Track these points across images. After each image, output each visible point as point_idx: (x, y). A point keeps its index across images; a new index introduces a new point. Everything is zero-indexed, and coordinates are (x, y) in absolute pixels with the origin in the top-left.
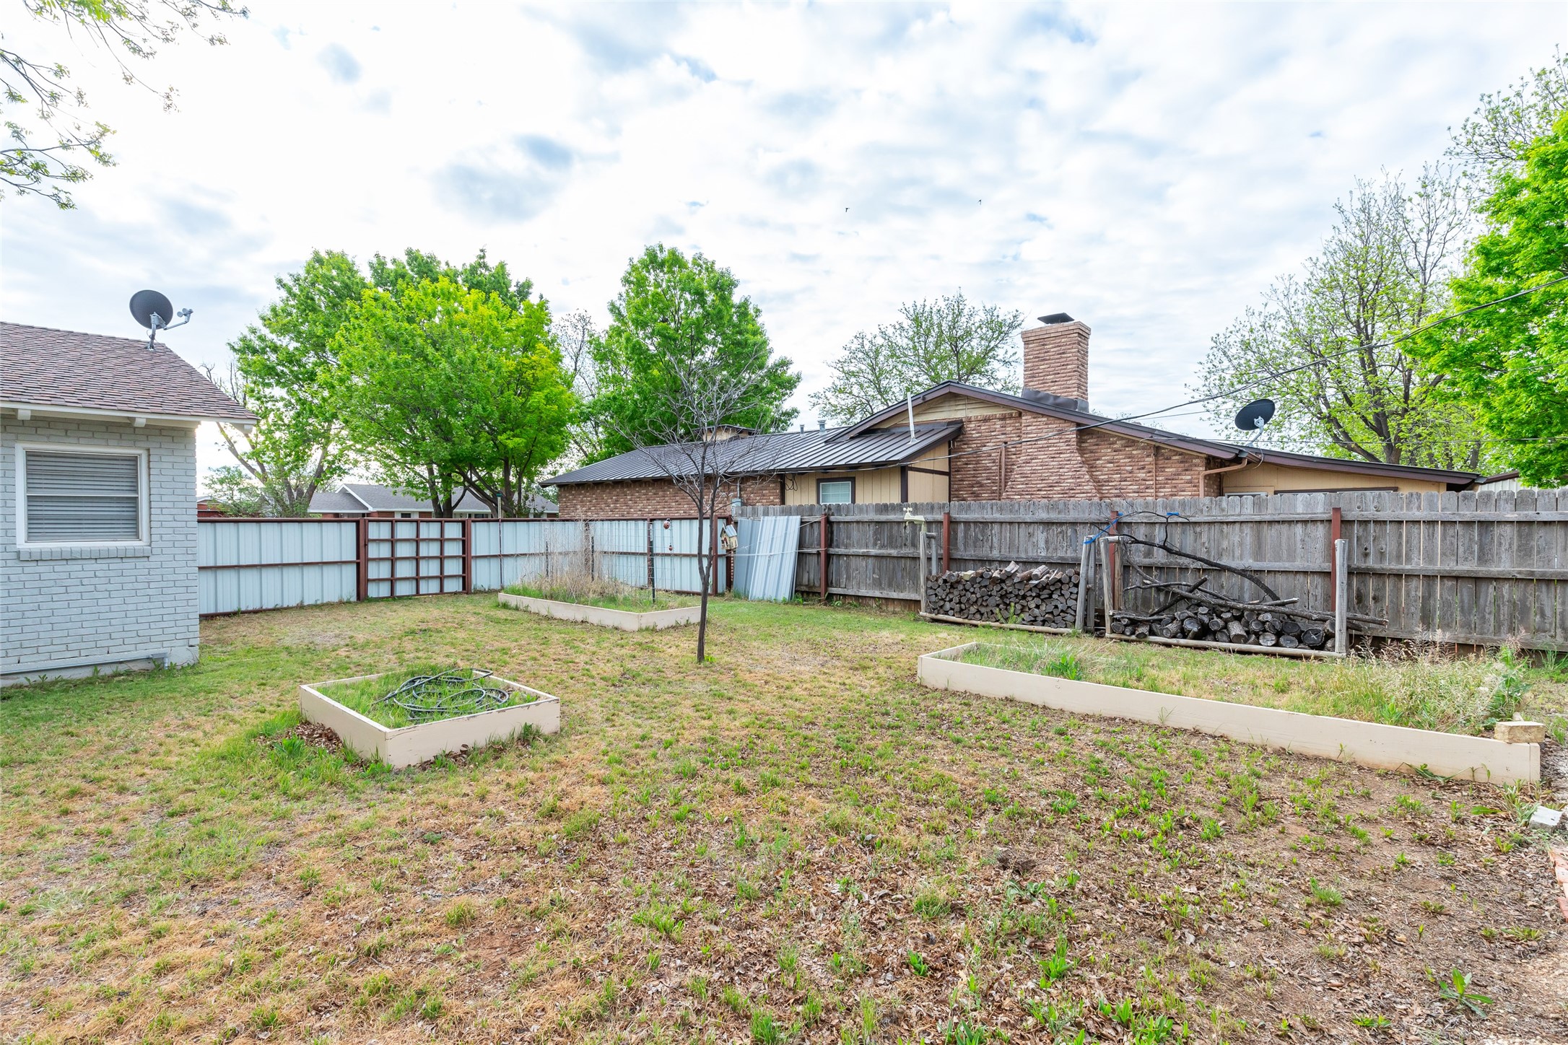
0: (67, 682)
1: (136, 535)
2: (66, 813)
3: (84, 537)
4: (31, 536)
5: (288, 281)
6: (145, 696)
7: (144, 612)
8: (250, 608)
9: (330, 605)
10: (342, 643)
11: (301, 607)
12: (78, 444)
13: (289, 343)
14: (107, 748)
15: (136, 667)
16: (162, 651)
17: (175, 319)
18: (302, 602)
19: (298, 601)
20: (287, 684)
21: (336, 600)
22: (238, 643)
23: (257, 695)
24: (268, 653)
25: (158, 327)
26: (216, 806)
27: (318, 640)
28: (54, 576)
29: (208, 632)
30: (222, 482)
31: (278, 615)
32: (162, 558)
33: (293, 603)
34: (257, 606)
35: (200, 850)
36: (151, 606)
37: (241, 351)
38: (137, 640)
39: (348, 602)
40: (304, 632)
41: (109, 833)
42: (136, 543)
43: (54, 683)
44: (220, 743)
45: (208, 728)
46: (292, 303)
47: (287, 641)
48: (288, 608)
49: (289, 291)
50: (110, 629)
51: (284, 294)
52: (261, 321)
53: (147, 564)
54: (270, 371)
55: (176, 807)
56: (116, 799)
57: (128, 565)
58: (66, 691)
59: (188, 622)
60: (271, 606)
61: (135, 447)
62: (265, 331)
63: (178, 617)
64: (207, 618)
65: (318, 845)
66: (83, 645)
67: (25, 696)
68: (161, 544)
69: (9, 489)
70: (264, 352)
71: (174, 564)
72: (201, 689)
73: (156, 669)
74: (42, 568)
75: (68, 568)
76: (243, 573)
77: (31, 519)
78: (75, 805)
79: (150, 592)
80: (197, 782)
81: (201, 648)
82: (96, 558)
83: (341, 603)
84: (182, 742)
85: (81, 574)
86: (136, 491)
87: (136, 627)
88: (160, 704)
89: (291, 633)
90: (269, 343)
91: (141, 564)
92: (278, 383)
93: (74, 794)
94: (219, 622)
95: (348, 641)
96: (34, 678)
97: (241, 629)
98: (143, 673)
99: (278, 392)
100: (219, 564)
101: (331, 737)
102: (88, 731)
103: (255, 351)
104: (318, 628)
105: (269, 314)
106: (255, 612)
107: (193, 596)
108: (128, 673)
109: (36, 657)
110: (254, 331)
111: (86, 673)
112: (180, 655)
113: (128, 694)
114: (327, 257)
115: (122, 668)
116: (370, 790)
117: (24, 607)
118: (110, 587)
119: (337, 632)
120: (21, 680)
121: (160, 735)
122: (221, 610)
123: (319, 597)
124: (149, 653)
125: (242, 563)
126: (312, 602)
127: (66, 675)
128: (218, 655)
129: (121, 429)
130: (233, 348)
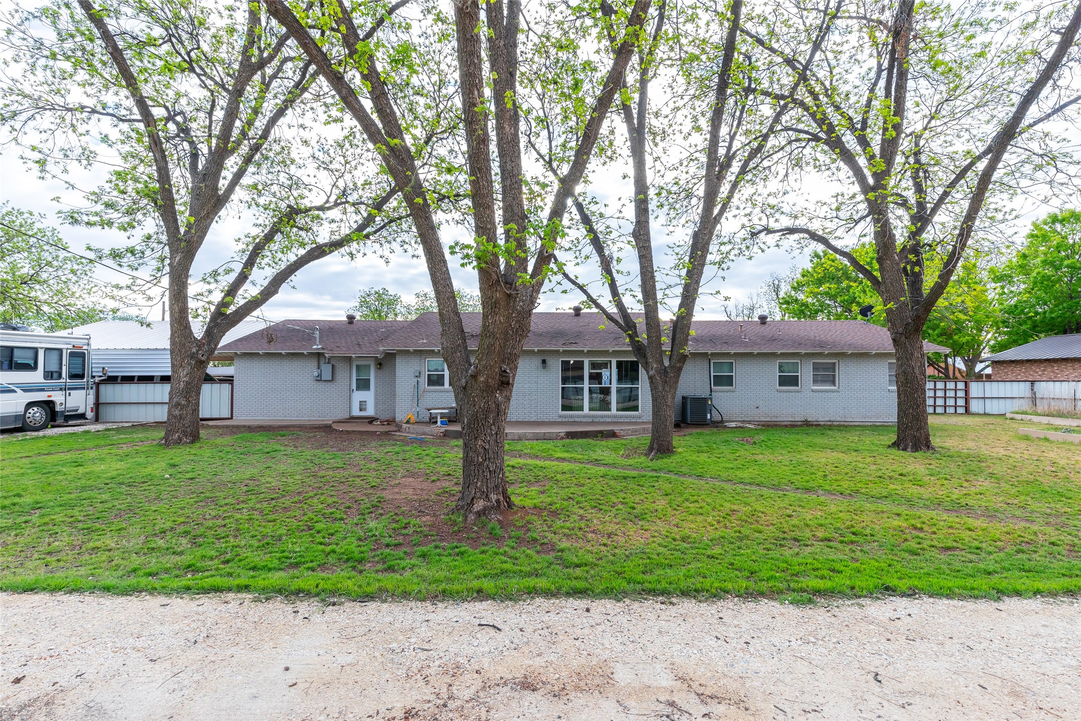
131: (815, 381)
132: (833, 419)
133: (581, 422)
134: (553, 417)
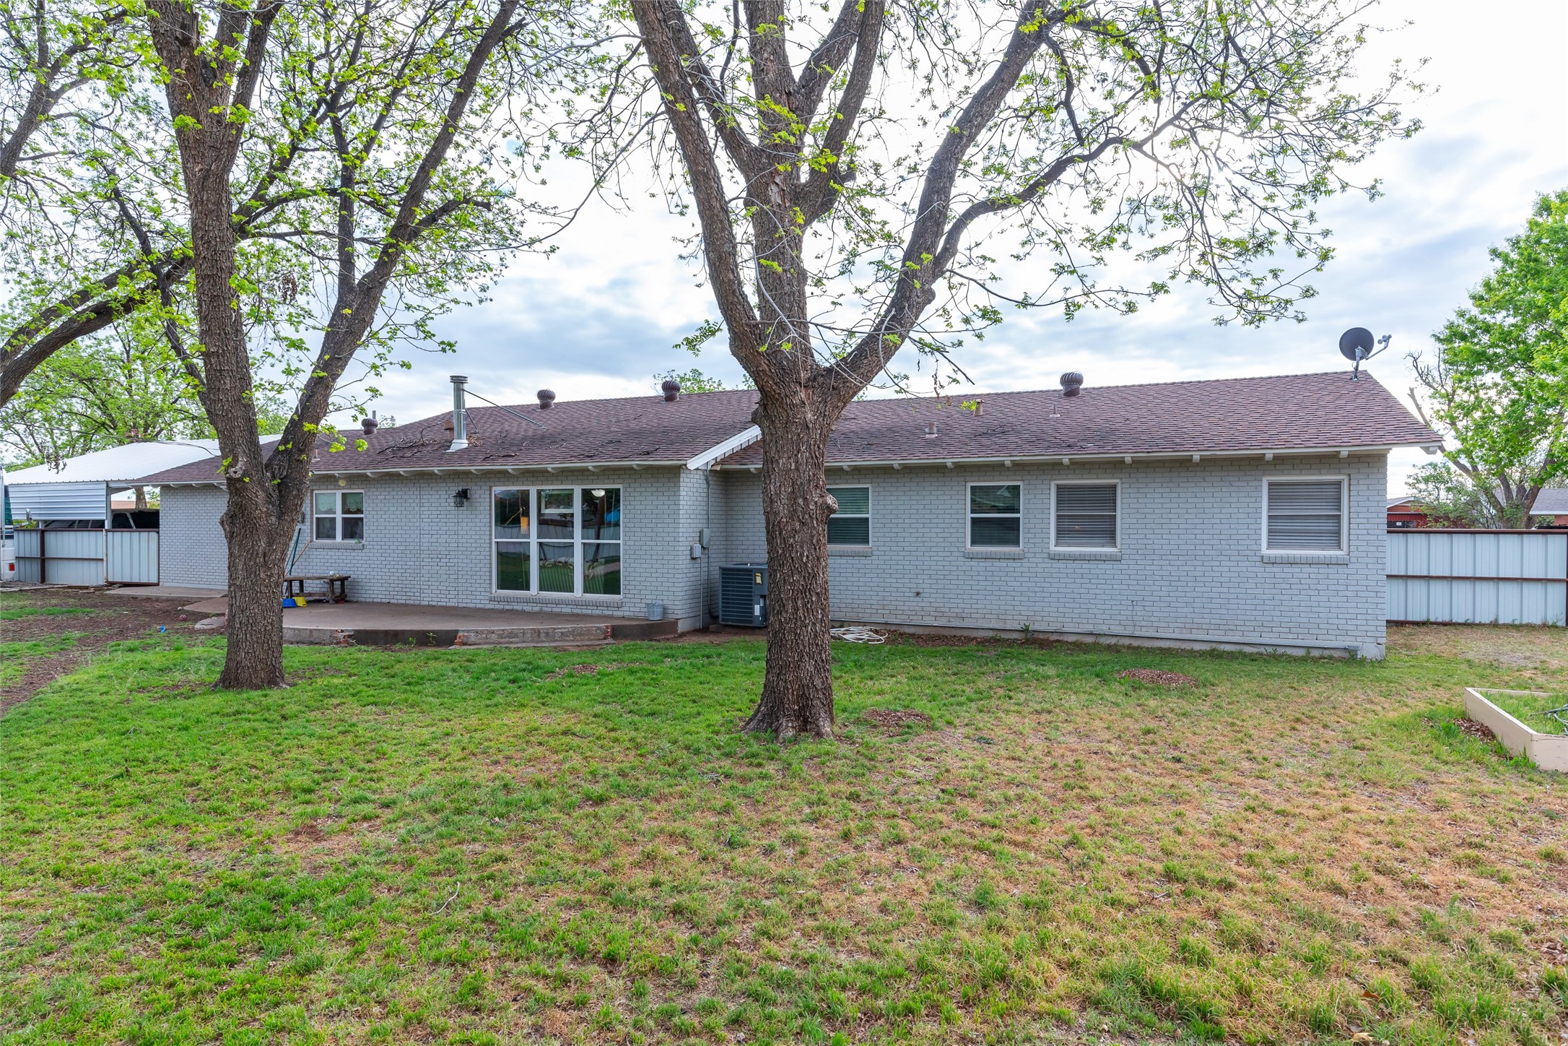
0: (1290, 656)
1: (1339, 547)
2: (1294, 729)
3: (1303, 546)
4: (1270, 546)
5: (1504, 247)
6: (1341, 676)
7: (1343, 610)
8: (1440, 620)
9: (1531, 627)
10: (1531, 665)
11: (1495, 625)
12: (1301, 474)
13: (1505, 319)
14: (1317, 702)
15: (1336, 654)
16: (1355, 644)
17: (1377, 347)
18: (1496, 620)
19: (1492, 619)
20: (1457, 689)
21: (1539, 622)
22: (1422, 650)
23: (1431, 692)
24: (1449, 662)
25: (1361, 358)
26: (1385, 751)
27: (1503, 659)
28: (1283, 575)
29: (1396, 637)
30: (1426, 480)
31: (1467, 631)
32: (1357, 566)
33: (1486, 620)
34: (1447, 619)
35: (1373, 769)
36: (1348, 605)
37: (1448, 340)
38: (1338, 632)
39: (1555, 626)
40: (1491, 649)
41: (1318, 745)
42: (1338, 553)
43: (1282, 656)
44: (1392, 716)
45: (1386, 705)
46: (1510, 271)
47: (1471, 655)
48: (1480, 625)
49: (1507, 260)
50: (1318, 621)
51: (1499, 264)
52: (1471, 302)
53: (1346, 571)
54: (1480, 356)
55: (1359, 743)
56: (1321, 730)
57: (1332, 570)
58: (1289, 662)
59: (1377, 623)
60: (1462, 620)
61: (1340, 474)
62: (1475, 311)
63: (1369, 617)
64: (1394, 624)
65: (1454, 791)
66: (1300, 631)
67: (1265, 661)
68: (1357, 554)
69: (1258, 510)
70: (1473, 335)
71: (1367, 572)
72: (1384, 679)
73: (1351, 658)
74: (1276, 569)
75: (1291, 570)
76: (1433, 583)
77: (1271, 532)
78: (1299, 726)
79: (1348, 594)
80: (1374, 735)
81: (1388, 648)
82: (1310, 563)
83: (1545, 626)
84: (1366, 711)
85: (1300, 575)
86: (1339, 510)
87: (1337, 621)
88: (1352, 683)
89: (1477, 648)
90: (1480, 324)
91: (1341, 569)
92: (1490, 368)
93: (1298, 720)
94: (1408, 630)
95: (1538, 665)
96: (1270, 650)
97: (1428, 638)
98: (1341, 660)
99: (1490, 378)
100: (1410, 573)
101: (1487, 733)
102: (1304, 689)
103: (1463, 337)
104: (1507, 648)
105: (1481, 290)
106: (1444, 624)
107: (1381, 600)
108: (1331, 658)
109: (1271, 635)
110: (1462, 314)
111: (1301, 653)
112: (1370, 650)
113: (1330, 672)
114: (1558, 201)
115: (1326, 653)
116: (1508, 774)
117: (1265, 597)
118: (1319, 587)
119: (1528, 654)
120: (1262, 650)
121: (1352, 703)
122: (1410, 618)
123: (1517, 616)
124: (1346, 644)
125: (1432, 574)
126: (1509, 621)
127: (1289, 651)
128: (1402, 657)
129: (1328, 460)
130: (1439, 339)
131: (1063, 534)
132: (1103, 629)
133: (523, 612)
134: (481, 601)
